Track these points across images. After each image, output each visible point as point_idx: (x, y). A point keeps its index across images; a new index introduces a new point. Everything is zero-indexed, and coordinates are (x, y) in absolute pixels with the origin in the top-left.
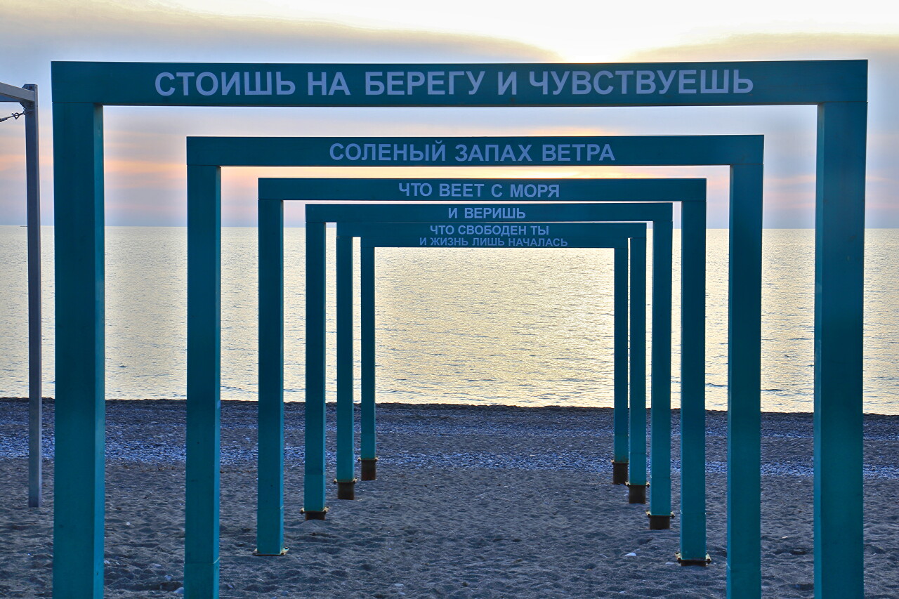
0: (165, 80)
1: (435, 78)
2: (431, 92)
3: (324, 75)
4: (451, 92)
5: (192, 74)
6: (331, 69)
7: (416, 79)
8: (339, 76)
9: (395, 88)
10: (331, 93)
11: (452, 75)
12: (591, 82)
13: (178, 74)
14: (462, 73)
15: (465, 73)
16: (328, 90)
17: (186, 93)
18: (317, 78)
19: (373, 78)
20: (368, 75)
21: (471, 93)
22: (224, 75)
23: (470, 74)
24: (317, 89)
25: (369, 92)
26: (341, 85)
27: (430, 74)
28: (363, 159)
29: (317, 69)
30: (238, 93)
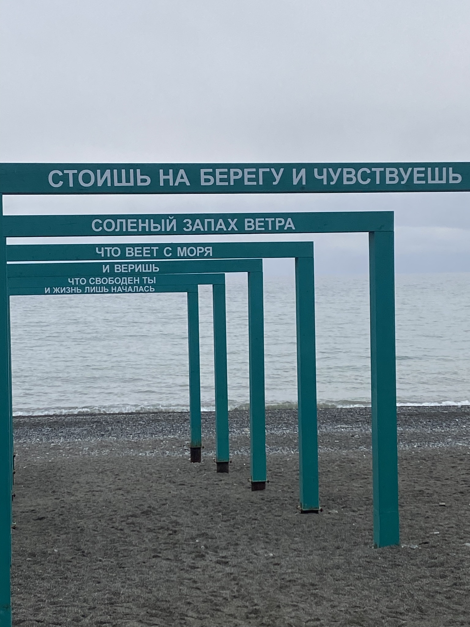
0: (55, 175)
1: (249, 173)
2: (246, 183)
3: (171, 171)
4: (261, 183)
5: (76, 171)
6: (176, 167)
7: (236, 174)
8: (182, 172)
9: (221, 180)
10: (176, 184)
11: (261, 171)
12: (356, 175)
13: (65, 172)
14: (268, 170)
15: (270, 170)
16: (174, 182)
17: (71, 185)
18: (166, 173)
19: (205, 174)
20: (203, 171)
21: (274, 183)
22: (99, 171)
23: (273, 170)
24: (166, 181)
25: (203, 183)
26: (183, 178)
27: (246, 171)
28: (116, 230)
29: (166, 167)
30: (109, 184)
